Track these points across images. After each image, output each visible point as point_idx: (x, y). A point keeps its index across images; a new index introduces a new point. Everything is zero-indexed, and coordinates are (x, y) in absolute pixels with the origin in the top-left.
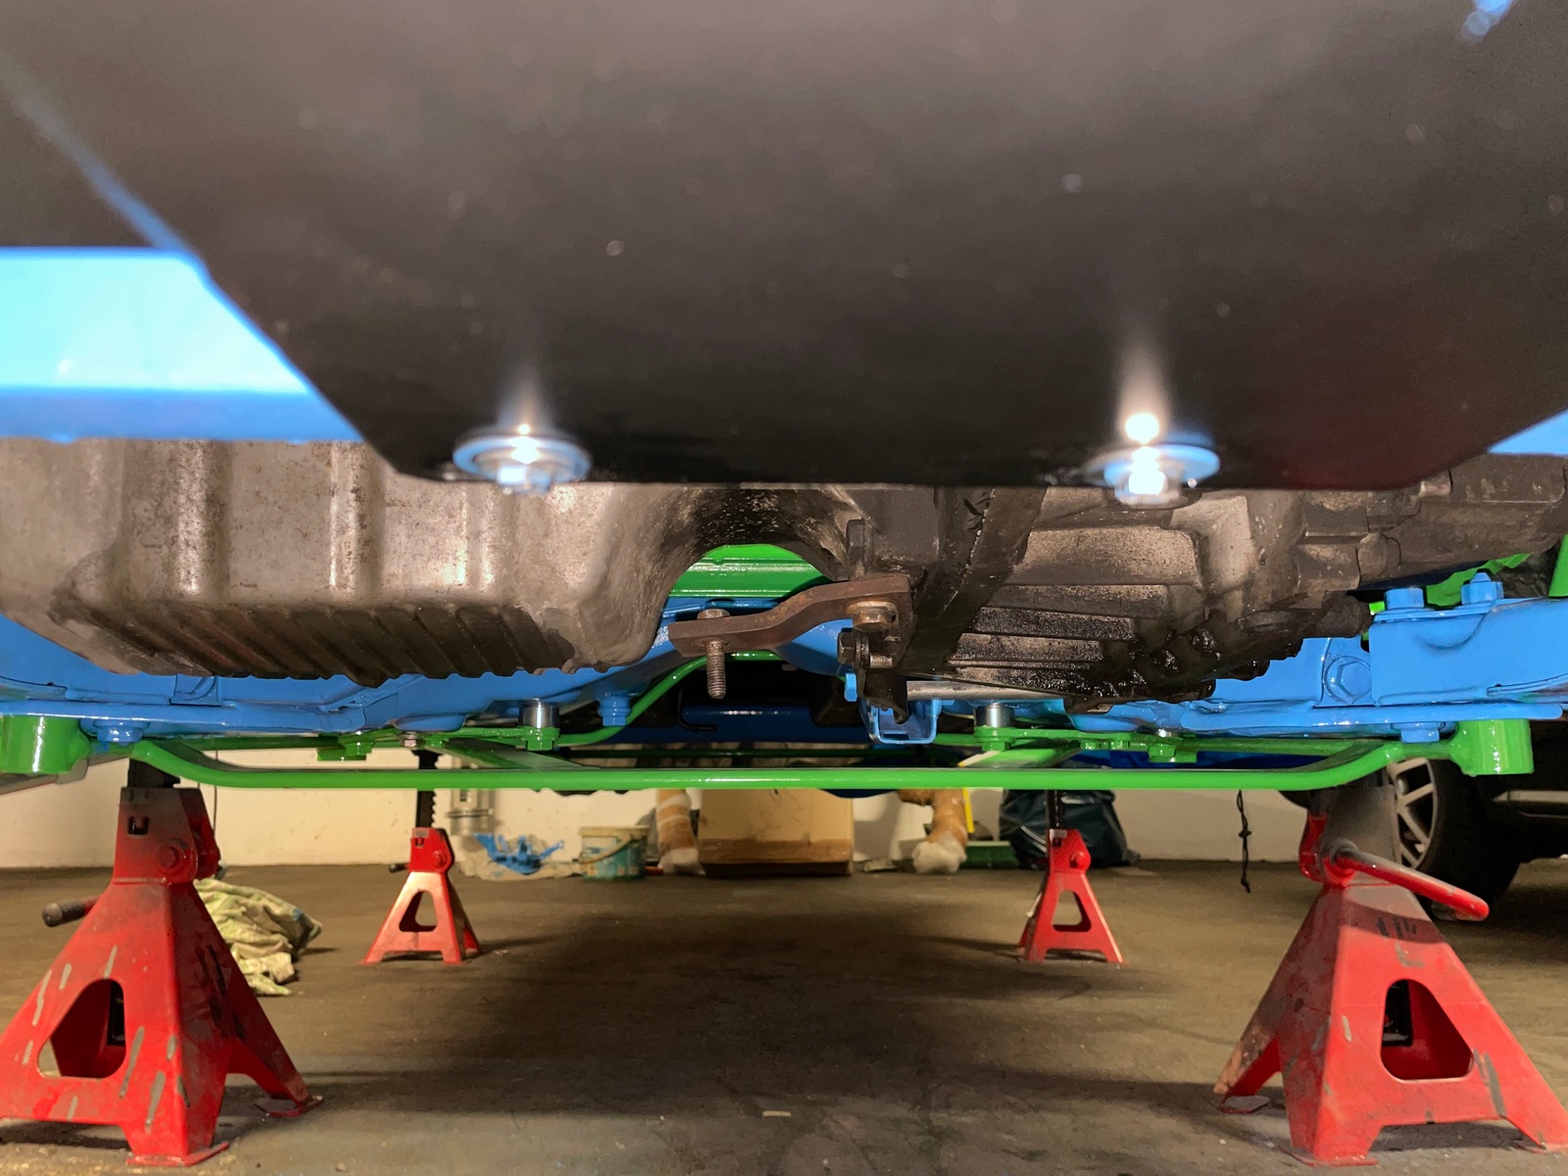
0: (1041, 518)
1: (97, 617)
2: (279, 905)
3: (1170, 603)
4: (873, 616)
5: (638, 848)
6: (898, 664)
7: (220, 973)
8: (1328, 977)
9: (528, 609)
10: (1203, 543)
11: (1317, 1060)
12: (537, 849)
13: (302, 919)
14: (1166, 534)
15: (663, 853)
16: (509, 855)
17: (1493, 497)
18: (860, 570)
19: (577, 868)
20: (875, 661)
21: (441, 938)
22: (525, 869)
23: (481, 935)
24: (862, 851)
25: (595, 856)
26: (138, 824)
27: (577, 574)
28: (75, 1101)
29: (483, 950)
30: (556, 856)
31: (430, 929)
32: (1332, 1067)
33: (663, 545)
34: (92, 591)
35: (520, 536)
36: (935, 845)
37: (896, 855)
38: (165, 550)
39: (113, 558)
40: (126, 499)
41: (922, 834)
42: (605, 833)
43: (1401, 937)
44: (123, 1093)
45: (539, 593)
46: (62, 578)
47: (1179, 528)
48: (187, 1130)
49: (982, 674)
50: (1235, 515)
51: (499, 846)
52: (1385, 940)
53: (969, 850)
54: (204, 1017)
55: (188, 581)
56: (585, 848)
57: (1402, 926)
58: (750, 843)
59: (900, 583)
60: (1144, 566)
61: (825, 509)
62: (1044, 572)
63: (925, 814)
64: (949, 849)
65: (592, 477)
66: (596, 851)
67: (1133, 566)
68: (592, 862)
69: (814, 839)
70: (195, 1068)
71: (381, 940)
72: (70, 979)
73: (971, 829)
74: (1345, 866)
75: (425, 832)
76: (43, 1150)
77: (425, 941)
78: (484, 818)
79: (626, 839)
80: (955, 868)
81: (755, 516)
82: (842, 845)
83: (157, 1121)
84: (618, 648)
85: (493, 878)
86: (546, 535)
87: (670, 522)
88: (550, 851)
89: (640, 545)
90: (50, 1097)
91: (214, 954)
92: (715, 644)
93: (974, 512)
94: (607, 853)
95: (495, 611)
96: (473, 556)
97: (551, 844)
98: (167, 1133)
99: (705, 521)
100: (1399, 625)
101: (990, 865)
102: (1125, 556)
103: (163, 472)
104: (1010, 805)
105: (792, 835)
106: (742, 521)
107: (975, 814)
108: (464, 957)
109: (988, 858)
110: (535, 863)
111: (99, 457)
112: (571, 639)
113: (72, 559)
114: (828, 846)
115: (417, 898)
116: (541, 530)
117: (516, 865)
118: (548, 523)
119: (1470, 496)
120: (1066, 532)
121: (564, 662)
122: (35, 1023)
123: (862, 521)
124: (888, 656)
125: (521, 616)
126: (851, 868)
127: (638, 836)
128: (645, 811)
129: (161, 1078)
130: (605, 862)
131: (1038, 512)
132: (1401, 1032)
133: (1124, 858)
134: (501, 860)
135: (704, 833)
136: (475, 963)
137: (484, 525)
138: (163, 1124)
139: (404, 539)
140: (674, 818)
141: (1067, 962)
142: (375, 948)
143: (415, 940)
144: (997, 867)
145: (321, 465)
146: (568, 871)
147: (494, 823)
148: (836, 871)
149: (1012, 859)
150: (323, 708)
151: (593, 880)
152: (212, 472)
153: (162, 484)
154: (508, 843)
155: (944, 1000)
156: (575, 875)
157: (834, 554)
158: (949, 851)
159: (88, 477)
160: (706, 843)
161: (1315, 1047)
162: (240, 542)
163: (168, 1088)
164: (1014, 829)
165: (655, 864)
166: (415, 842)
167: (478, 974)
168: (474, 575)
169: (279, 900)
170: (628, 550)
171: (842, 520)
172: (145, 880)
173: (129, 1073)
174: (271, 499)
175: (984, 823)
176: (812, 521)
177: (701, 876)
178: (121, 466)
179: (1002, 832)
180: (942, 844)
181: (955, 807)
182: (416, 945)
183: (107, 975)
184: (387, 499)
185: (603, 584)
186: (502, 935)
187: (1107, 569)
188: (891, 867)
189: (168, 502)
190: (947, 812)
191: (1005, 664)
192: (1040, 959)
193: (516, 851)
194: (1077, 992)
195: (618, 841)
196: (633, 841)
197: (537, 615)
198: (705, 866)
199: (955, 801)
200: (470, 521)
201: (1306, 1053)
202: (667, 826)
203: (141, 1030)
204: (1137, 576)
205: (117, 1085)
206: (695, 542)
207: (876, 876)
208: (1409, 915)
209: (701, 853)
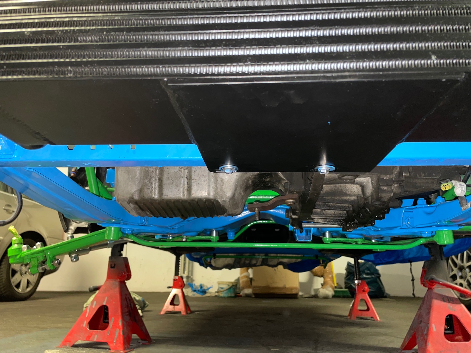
0: (325, 181)
1: (136, 203)
2: (138, 297)
3: (358, 201)
4: (290, 203)
5: (234, 287)
6: (299, 217)
7: (131, 305)
8: (429, 313)
9: (219, 200)
10: (363, 187)
11: (426, 336)
12: (205, 288)
13: (144, 302)
14: (355, 185)
15: (242, 290)
16: (197, 289)
17: (424, 176)
18: (287, 193)
19: (217, 294)
20: (294, 217)
21: (180, 307)
22: (201, 294)
23: (192, 309)
24: (302, 292)
25: (222, 290)
26: (113, 266)
27: (229, 193)
28: (96, 336)
29: (192, 312)
30: (210, 290)
31: (178, 305)
32: (430, 338)
33: (245, 189)
34: (136, 197)
35: (218, 186)
36: (324, 289)
37: (313, 293)
38: (151, 189)
39: (141, 191)
40: (144, 179)
41: (320, 286)
42: (225, 283)
43: (449, 302)
44: (108, 334)
45: (222, 197)
46: (131, 195)
47: (357, 184)
48: (124, 343)
49: (320, 221)
50: (368, 181)
51: (194, 287)
52: (445, 303)
53: (335, 292)
54: (127, 315)
55: (155, 195)
56: (219, 287)
57: (449, 299)
58: (268, 287)
59: (296, 196)
60: (350, 192)
61: (280, 180)
62: (328, 194)
63: (321, 280)
64: (329, 291)
65: (238, 172)
66: (222, 288)
67: (348, 192)
68: (221, 292)
69: (287, 286)
70: (125, 328)
71: (165, 308)
72: (96, 305)
73: (336, 285)
74: (433, 282)
75: (177, 278)
76: (88, 349)
77: (177, 308)
78: (190, 279)
79: (231, 285)
80: (331, 297)
81: (265, 182)
82: (296, 288)
83: (117, 341)
84: (236, 210)
85: (193, 296)
86: (223, 186)
87: (247, 183)
88: (208, 289)
89: (241, 188)
90: (90, 335)
91: (129, 300)
92: (257, 209)
93: (310, 180)
94: (225, 289)
95: (213, 201)
96: (209, 189)
97: (209, 286)
98: (119, 345)
99: (254, 183)
100: (420, 208)
101: (342, 296)
102: (346, 190)
103: (151, 174)
104: (348, 277)
105: (280, 285)
106: (262, 184)
107: (337, 280)
108: (187, 313)
109: (341, 294)
110: (204, 292)
111: (138, 171)
112: (227, 208)
113: (133, 191)
114: (291, 289)
115: (175, 296)
116: (222, 185)
117: (199, 292)
118: (223, 183)
119: (418, 176)
120: (332, 185)
121: (225, 213)
122: (87, 316)
123: (287, 183)
124: (297, 215)
125: (218, 202)
126: (298, 296)
127: (234, 284)
128: (236, 278)
129: (118, 330)
130: (225, 292)
131: (324, 180)
132: (451, 330)
133: (385, 295)
134: (195, 291)
135: (254, 284)
136: (190, 315)
137: (211, 184)
138: (118, 342)
139: (196, 186)
140: (245, 279)
141: (362, 320)
142: (163, 310)
143: (174, 308)
144: (344, 297)
145: (180, 172)
146: (214, 295)
147: (192, 280)
148: (294, 296)
149: (349, 294)
150: (169, 228)
151: (221, 297)
152: (160, 174)
153: (151, 176)
154: (197, 286)
155: (324, 328)
156: (216, 296)
157: (282, 190)
158: (329, 292)
159: (136, 175)
160: (254, 287)
161: (425, 333)
162: (165, 187)
163: (119, 333)
164: (350, 285)
165: (239, 293)
166: (174, 280)
167: (191, 317)
168: (209, 194)
169: (138, 296)
170: (239, 189)
171: (283, 182)
172: (114, 280)
173: (110, 329)
174: (171, 179)
175: (340, 284)
176: (277, 183)
177: (253, 297)
178: (143, 173)
179: (346, 286)
180: (326, 289)
181: (330, 278)
182: (174, 309)
183: (104, 304)
184: (193, 179)
185: (234, 195)
186: (197, 309)
187: (343, 193)
188: (311, 296)
189: (151, 180)
190: (328, 280)
191: (325, 217)
192: (354, 319)
193: (199, 288)
194: (364, 327)
195: (229, 285)
196: (233, 286)
197: (221, 201)
198: (255, 294)
199: (330, 276)
200: (208, 183)
201: (422, 335)
202: (243, 282)
203: (113, 318)
204: (349, 195)
205: (107, 332)
206: (252, 188)
207: (307, 299)
208: (452, 296)
209: (253, 290)
